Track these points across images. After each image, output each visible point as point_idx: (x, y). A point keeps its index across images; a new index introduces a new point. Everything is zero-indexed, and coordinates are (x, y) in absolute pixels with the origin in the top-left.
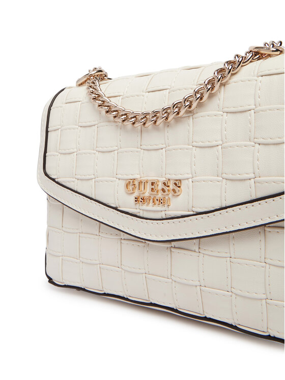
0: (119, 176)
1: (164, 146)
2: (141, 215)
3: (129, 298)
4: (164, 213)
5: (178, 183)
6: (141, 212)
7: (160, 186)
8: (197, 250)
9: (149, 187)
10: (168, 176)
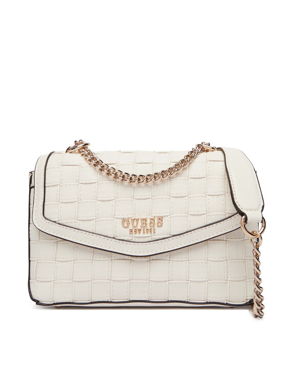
0: (117, 216)
1: (150, 197)
2: (133, 241)
3: (112, 301)
4: (150, 237)
5: (160, 219)
6: (134, 238)
7: (148, 221)
8: (168, 259)
9: (140, 222)
10: (154, 215)
